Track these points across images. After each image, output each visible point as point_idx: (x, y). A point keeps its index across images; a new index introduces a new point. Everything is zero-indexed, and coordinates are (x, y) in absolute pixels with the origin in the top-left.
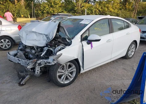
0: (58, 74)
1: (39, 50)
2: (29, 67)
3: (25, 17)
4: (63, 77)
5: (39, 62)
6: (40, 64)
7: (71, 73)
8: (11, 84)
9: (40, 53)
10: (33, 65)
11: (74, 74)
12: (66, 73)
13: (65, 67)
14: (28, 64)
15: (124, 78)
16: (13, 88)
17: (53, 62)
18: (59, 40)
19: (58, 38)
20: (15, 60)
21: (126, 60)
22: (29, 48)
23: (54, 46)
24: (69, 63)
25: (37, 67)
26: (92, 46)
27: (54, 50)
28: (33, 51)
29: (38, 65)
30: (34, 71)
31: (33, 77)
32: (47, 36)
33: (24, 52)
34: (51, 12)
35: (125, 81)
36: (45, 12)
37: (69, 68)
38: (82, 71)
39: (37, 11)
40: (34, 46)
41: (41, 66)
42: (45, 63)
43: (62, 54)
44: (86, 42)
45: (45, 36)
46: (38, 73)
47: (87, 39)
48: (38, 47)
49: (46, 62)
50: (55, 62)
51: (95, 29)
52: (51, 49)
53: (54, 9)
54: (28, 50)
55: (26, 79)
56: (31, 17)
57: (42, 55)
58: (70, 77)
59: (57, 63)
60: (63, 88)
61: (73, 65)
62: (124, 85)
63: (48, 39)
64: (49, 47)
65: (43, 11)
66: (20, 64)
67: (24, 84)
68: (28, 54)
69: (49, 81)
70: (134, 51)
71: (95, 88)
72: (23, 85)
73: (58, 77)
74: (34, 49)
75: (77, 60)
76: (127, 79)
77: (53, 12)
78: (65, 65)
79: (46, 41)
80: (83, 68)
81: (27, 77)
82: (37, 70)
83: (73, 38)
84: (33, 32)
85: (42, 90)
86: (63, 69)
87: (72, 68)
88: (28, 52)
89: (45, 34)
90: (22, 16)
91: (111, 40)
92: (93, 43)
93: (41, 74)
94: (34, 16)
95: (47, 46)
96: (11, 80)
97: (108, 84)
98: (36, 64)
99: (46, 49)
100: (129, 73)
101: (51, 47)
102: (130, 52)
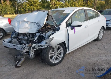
0: (50, 55)
1: (31, 36)
2: (25, 51)
3: (11, 14)
4: (53, 58)
5: (33, 46)
6: (34, 48)
7: (60, 54)
8: (8, 67)
9: (33, 38)
10: (29, 49)
11: (62, 55)
12: (56, 54)
13: (55, 50)
14: (24, 48)
15: (100, 55)
16: (11, 70)
17: (45, 45)
18: (48, 26)
19: (47, 25)
20: (11, 46)
21: (98, 42)
22: (22, 35)
23: (45, 32)
24: (58, 46)
25: (31, 51)
26: (75, 31)
27: (45, 35)
28: (26, 38)
29: (32, 49)
30: (29, 55)
31: (28, 59)
32: (38, 24)
33: (18, 39)
34: (31, 9)
35: (102, 58)
36: (26, 9)
37: (58, 50)
38: (68, 52)
39: (20, 8)
40: (26, 33)
41: (35, 50)
42: (39, 47)
43: (53, 38)
44: (70, 27)
45: (35, 24)
46: (32, 55)
47: (71, 25)
48: (30, 34)
49: (39, 45)
50: (47, 45)
51: (76, 17)
52: (42, 35)
53: (34, 7)
54: (21, 37)
55: (21, 61)
56: (16, 13)
57: (35, 40)
58: (59, 57)
59: (49, 46)
60: (54, 67)
61: (61, 47)
62: (103, 61)
63: (38, 27)
64: (40, 33)
65: (25, 8)
66: (16, 49)
67: (20, 65)
68: (21, 40)
69: (42, 62)
70: (103, 34)
71: (80, 65)
72: (19, 67)
73: (49, 58)
74: (27, 36)
75: (64, 43)
76: (103, 56)
77: (33, 9)
78: (55, 48)
79: (37, 28)
80: (68, 49)
81: (23, 60)
82: (31, 53)
83: (60, 25)
84: (25, 21)
85: (36, 70)
86: (53, 51)
87: (60, 50)
88: (21, 39)
89: (35, 23)
90: (8, 13)
91: (87, 26)
92: (75, 28)
93: (35, 56)
94: (18, 13)
95: (38, 32)
96: (7, 64)
97: (90, 61)
98: (31, 48)
99: (38, 34)
100: (103, 52)
101: (42, 32)
102: (100, 35)
